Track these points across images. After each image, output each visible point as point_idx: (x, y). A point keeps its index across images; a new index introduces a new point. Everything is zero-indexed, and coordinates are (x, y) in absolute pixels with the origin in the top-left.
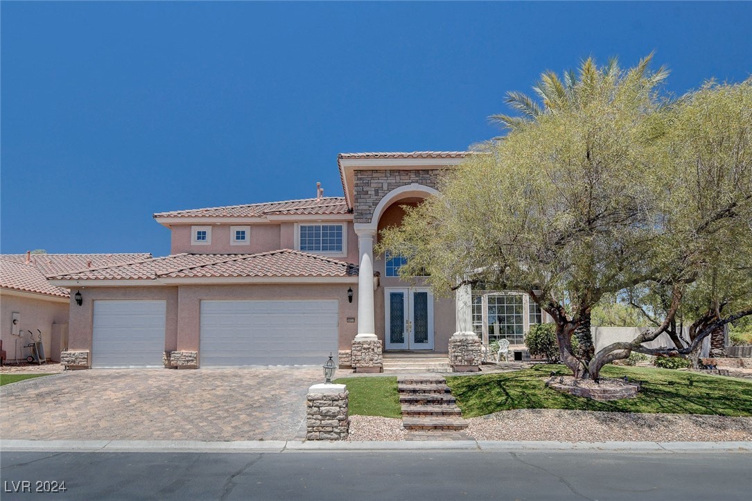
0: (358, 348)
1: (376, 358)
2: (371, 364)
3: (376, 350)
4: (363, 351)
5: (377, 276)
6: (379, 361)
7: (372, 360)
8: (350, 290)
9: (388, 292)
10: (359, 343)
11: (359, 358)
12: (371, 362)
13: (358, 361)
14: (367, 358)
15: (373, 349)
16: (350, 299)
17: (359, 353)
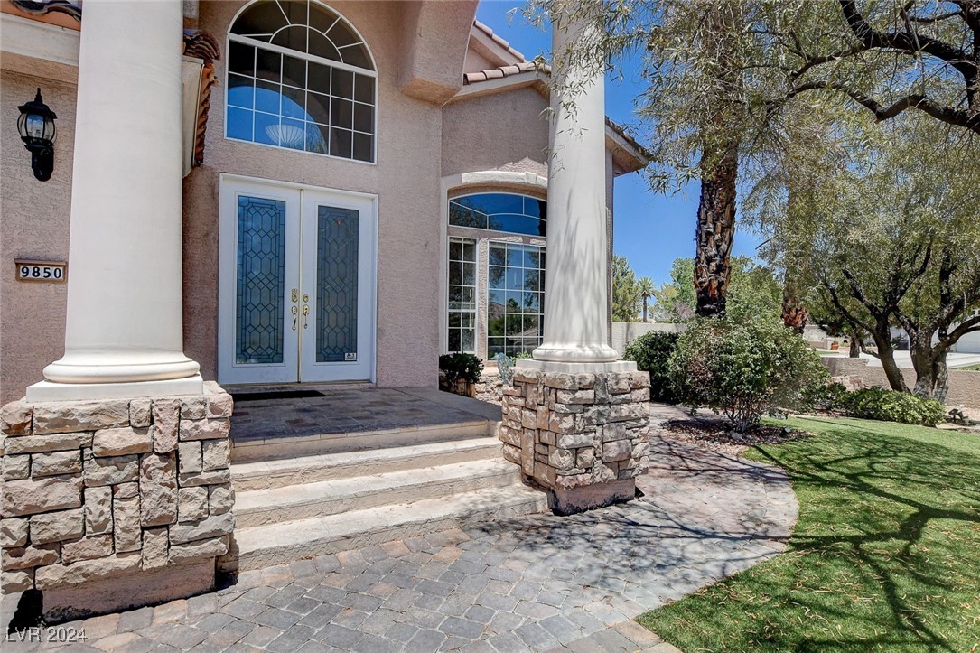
0: (51, 461)
1: (188, 510)
2: (154, 553)
3: (190, 459)
4: (96, 472)
5: (200, 53)
6: (210, 525)
7: (161, 525)
8: (36, 109)
9: (231, 192)
10: (62, 422)
11: (63, 524)
12: (159, 540)
13: (57, 544)
14: (128, 514)
15: (172, 457)
16: (43, 160)
17: (63, 492)
